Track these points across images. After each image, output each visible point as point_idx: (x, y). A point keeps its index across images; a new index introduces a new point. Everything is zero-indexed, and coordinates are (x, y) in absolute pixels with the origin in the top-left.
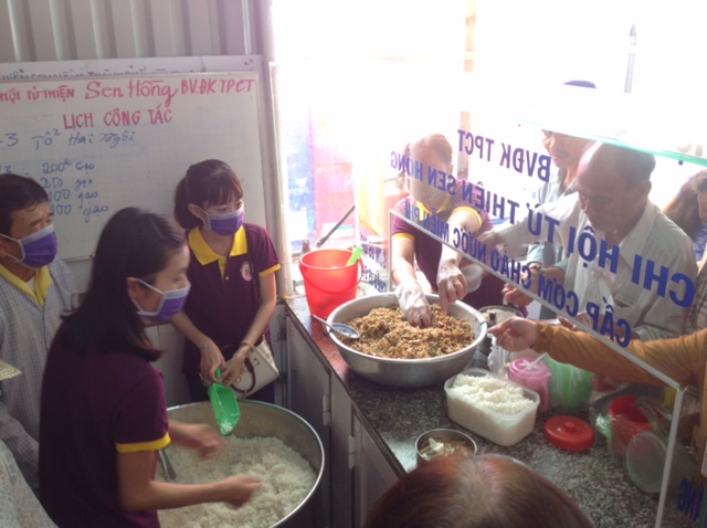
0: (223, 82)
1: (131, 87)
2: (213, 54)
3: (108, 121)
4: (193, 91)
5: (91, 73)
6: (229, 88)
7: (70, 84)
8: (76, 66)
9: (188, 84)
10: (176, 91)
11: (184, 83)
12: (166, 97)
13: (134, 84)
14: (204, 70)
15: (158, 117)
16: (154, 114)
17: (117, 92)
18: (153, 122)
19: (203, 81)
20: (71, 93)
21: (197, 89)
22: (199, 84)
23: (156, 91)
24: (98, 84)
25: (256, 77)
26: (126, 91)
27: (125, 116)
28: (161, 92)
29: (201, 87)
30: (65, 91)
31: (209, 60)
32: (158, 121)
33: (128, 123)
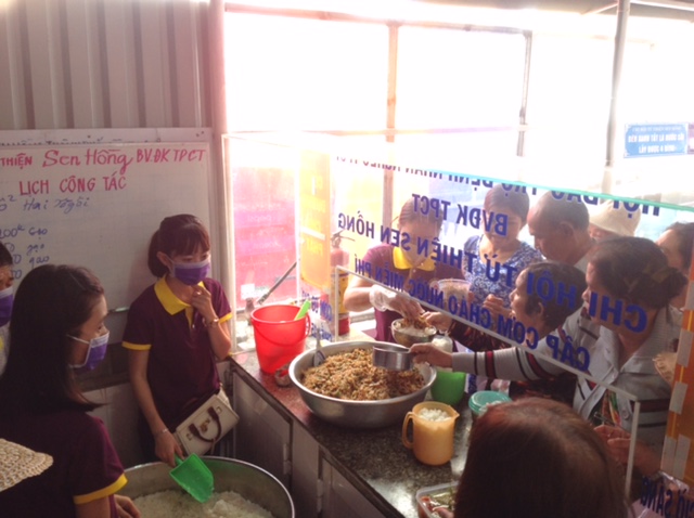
0: (177, 151)
1: (88, 156)
2: (166, 126)
3: (64, 187)
4: (147, 160)
5: (49, 143)
6: (181, 157)
7: (28, 152)
8: (34, 135)
9: (144, 153)
10: (132, 159)
11: (139, 152)
12: (122, 164)
13: (92, 153)
14: (159, 140)
15: (112, 184)
16: (109, 181)
17: (75, 160)
18: (108, 189)
19: (158, 150)
20: (29, 161)
21: (152, 158)
22: (154, 153)
23: (112, 159)
24: (56, 153)
25: (207, 147)
26: (83, 159)
27: (81, 183)
28: (117, 160)
29: (156, 157)
30: (23, 159)
31: (163, 132)
32: (113, 187)
33: (83, 190)
